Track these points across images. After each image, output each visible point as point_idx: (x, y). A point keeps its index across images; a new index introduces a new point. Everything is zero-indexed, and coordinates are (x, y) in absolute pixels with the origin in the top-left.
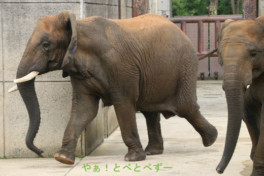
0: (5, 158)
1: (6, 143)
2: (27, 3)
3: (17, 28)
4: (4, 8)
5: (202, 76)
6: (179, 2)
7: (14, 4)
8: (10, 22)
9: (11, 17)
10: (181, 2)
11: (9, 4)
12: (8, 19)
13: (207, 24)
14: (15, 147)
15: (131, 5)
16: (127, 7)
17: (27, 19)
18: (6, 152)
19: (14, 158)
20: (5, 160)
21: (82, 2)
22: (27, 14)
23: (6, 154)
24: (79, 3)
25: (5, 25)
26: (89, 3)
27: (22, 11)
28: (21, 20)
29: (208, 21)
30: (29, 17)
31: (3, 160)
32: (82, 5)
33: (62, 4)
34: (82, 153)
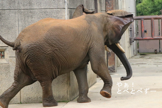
0: (21, 103)
1: (21, 94)
2: (33, 9)
3: (27, 24)
4: (19, 13)
5: (156, 51)
6: (148, 7)
7: (25, 10)
8: (23, 20)
9: (24, 18)
10: (149, 7)
11: (22, 10)
12: (22, 19)
13: (158, 20)
14: (27, 96)
15: (104, 10)
16: (101, 10)
17: (33, 19)
18: (21, 100)
19: (26, 103)
20: (21, 105)
21: (66, 8)
22: (33, 16)
23: (21, 101)
24: (64, 8)
25: (20, 23)
26: (71, 9)
27: (30, 14)
28: (30, 19)
29: (159, 19)
30: (35, 18)
31: (20, 104)
32: (66, 10)
33: (54, 9)
34: (68, 99)
